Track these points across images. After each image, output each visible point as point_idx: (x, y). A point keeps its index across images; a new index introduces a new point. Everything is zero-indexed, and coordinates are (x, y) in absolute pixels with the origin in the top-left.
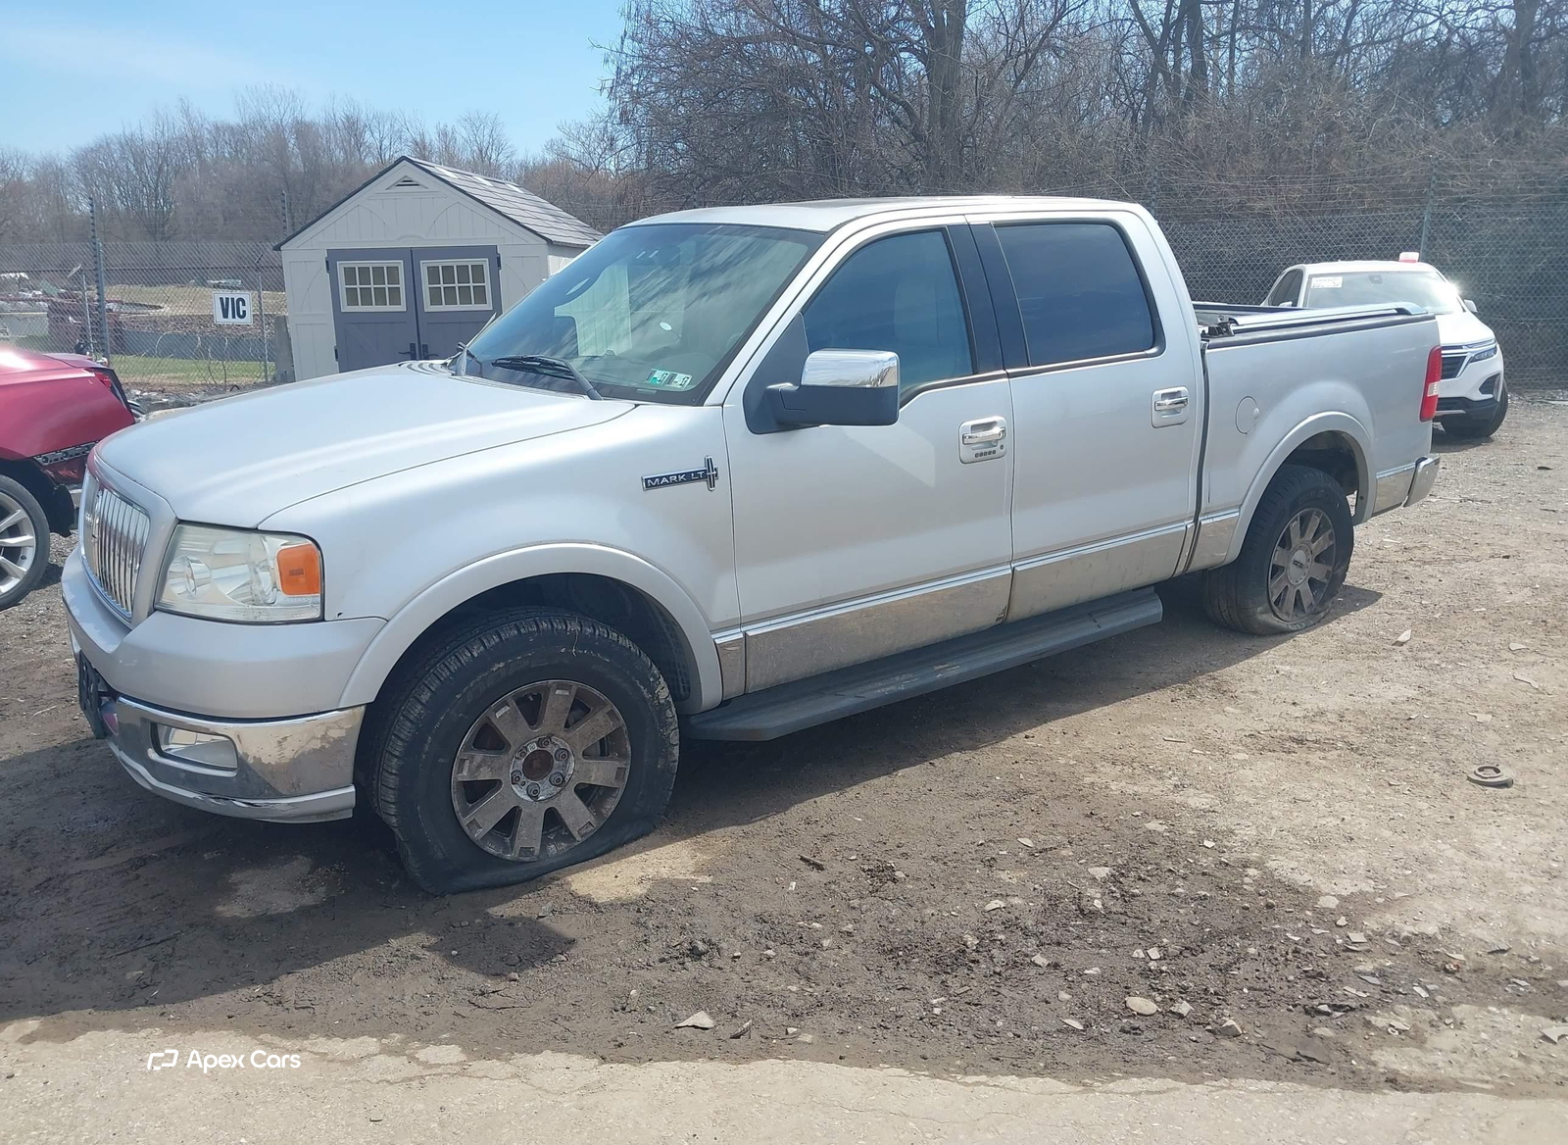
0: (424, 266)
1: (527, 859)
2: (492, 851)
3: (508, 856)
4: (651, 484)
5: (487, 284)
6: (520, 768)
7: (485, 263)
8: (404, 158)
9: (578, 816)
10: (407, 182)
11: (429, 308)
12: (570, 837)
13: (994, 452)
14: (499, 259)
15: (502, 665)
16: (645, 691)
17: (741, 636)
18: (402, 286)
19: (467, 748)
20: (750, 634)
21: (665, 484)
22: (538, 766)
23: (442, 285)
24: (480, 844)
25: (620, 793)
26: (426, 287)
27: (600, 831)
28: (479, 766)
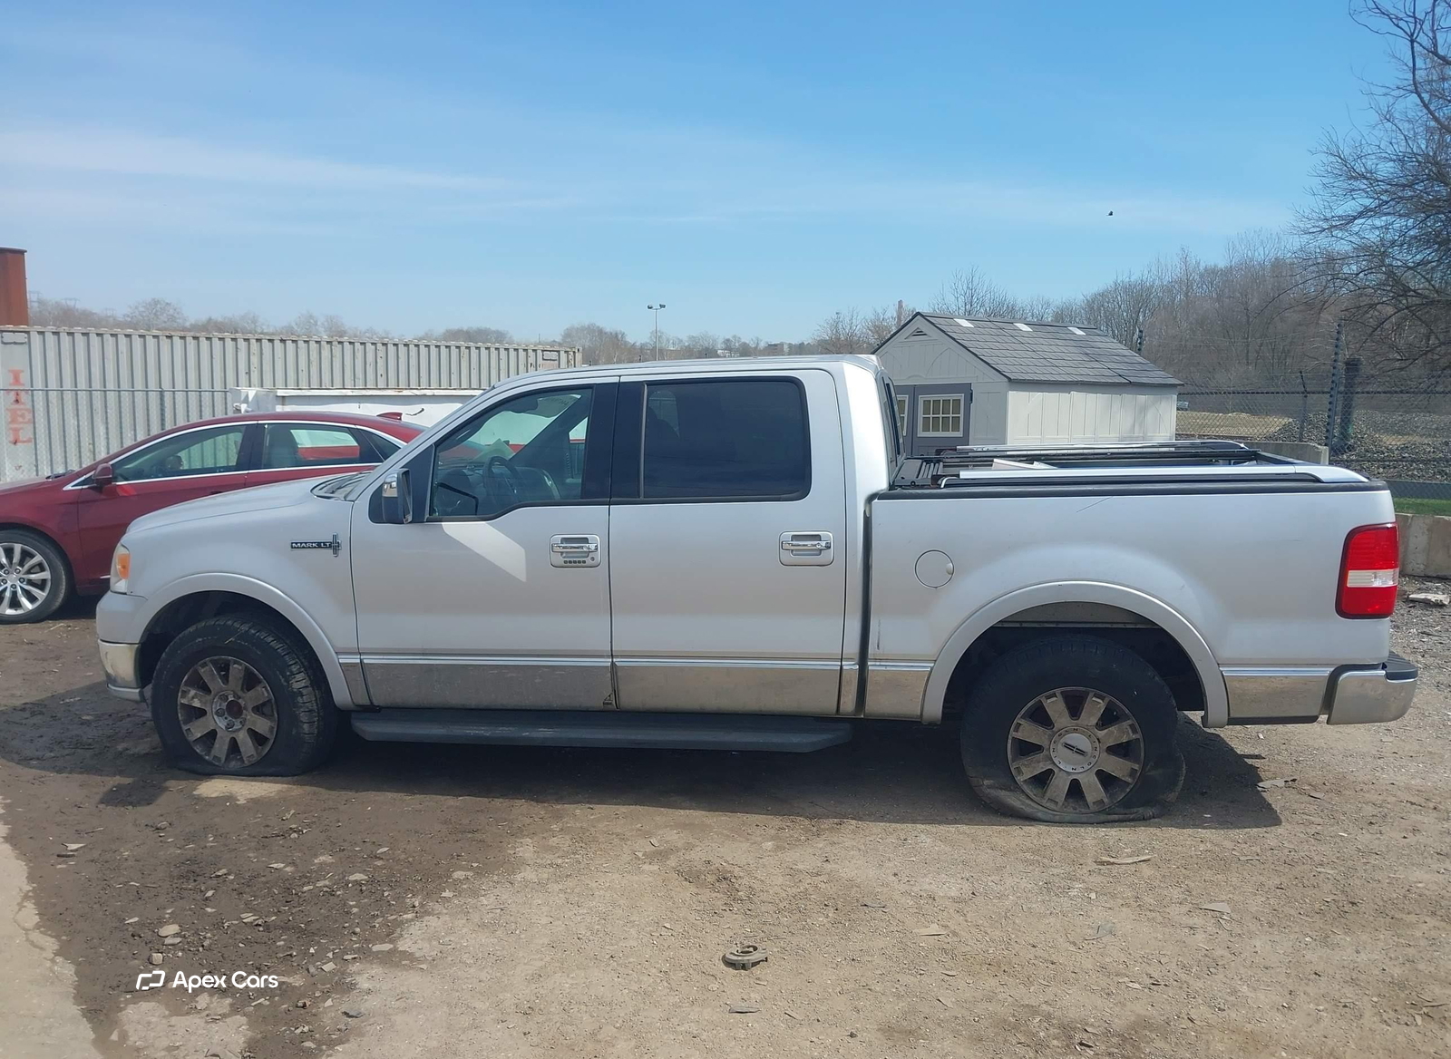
0: (921, 399)
1: (217, 764)
2: (198, 751)
3: (207, 757)
4: (296, 546)
5: (961, 415)
6: (225, 708)
7: (961, 397)
8: (918, 314)
9: (247, 747)
10: (920, 333)
11: (921, 434)
12: (242, 760)
13: (584, 562)
14: (972, 394)
15: (200, 640)
16: (283, 680)
17: (359, 661)
18: (906, 415)
19: (186, 684)
20: (365, 661)
21: (304, 547)
22: (234, 710)
23: (931, 416)
24: (192, 744)
25: (272, 741)
26: (921, 416)
27: (258, 763)
28: (193, 698)
